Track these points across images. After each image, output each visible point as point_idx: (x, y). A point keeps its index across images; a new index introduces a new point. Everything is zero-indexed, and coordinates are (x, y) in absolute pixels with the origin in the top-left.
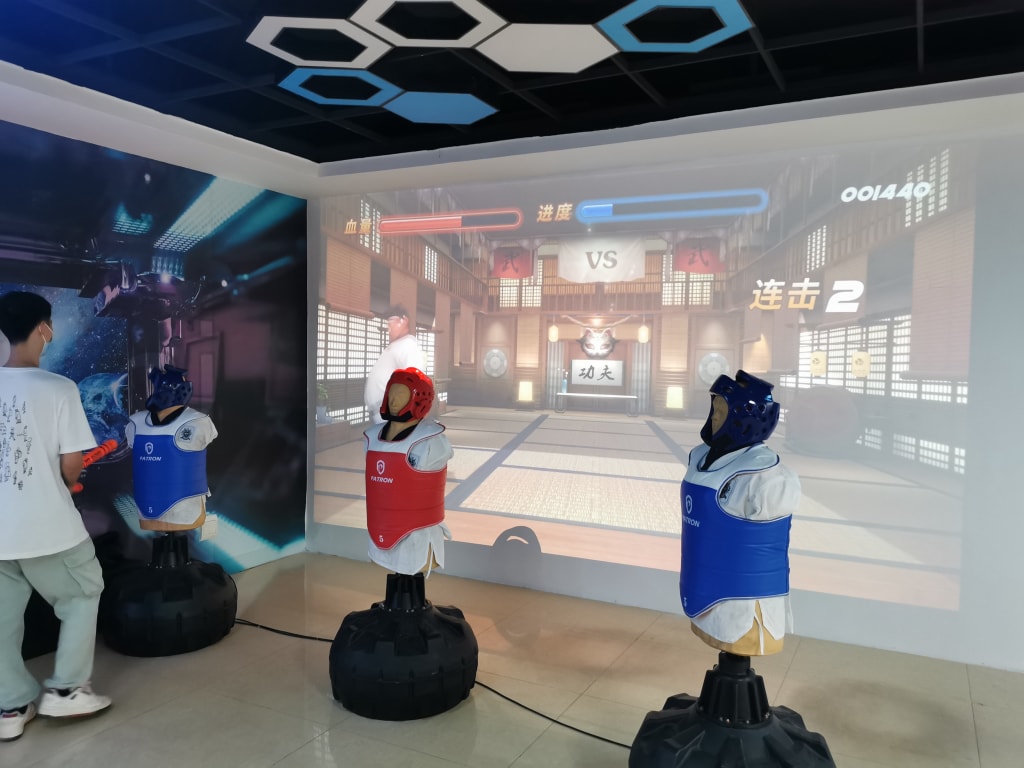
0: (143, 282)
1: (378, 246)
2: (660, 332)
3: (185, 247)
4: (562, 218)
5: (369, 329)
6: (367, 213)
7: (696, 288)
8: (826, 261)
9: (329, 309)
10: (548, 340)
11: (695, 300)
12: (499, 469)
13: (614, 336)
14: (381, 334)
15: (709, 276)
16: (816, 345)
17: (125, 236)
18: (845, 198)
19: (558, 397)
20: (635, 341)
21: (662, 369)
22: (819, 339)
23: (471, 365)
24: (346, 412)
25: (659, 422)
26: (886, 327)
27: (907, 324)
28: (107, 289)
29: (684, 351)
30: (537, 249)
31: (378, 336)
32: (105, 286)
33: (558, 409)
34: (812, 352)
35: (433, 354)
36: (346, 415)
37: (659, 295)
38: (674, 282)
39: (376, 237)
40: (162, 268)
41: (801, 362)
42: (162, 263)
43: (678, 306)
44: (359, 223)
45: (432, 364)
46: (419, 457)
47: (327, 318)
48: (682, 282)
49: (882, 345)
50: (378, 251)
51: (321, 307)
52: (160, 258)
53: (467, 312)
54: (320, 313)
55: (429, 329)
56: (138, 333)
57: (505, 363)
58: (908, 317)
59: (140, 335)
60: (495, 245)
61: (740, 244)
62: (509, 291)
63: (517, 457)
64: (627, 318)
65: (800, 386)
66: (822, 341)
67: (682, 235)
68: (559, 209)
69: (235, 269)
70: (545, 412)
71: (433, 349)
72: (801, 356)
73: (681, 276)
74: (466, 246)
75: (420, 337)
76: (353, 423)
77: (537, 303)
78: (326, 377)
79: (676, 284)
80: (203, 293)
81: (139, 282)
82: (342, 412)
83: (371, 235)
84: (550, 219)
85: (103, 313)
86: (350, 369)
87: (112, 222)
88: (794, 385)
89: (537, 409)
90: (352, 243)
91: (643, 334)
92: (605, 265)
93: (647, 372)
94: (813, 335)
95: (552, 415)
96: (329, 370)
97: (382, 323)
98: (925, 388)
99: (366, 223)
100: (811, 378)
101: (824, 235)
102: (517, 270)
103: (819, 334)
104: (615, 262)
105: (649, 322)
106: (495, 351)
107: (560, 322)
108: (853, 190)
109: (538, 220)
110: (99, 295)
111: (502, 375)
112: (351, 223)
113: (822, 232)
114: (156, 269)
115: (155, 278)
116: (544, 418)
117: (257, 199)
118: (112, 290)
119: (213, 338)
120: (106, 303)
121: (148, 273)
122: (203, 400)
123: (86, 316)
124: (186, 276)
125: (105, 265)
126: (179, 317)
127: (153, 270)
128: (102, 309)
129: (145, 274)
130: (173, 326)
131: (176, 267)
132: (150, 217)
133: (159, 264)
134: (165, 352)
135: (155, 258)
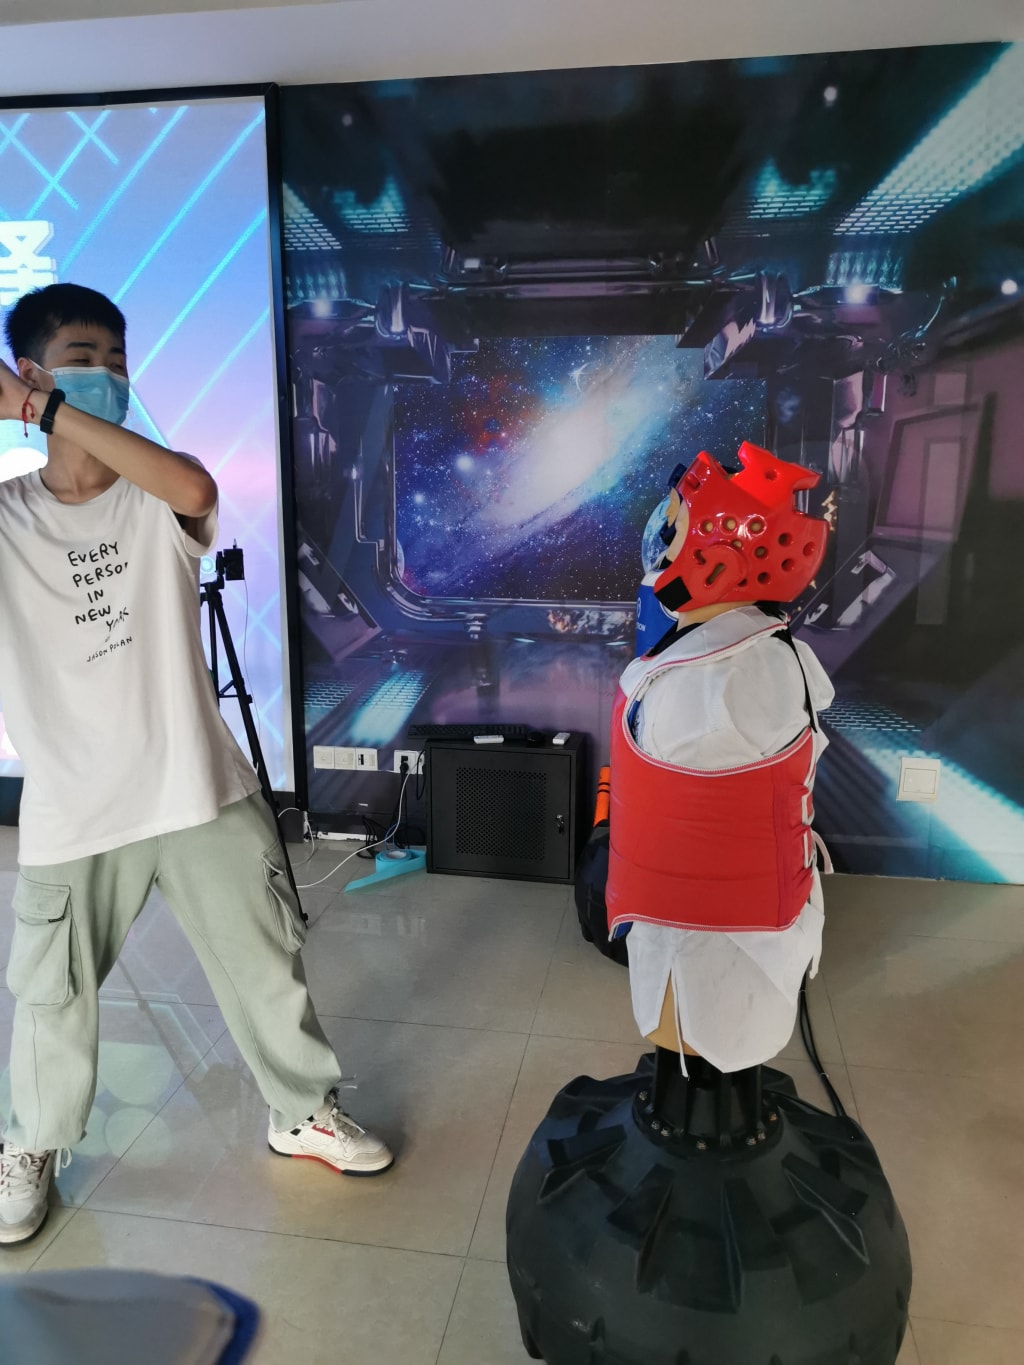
0: (805, 308)
3: (913, 221)
17: (773, 223)
28: (731, 330)
32: (728, 323)
42: (852, 263)
52: (847, 255)
56: (788, 407)
59: (792, 409)
81: (797, 307)
85: (720, 374)
87: (749, 199)
110: (716, 340)
114: (836, 278)
115: (831, 297)
118: (740, 329)
119: (966, 409)
120: (727, 354)
121: (818, 288)
122: (927, 535)
123: (689, 380)
124: (907, 283)
125: (731, 285)
126: (882, 369)
127: (829, 282)
128: (719, 365)
129: (811, 290)
130: (867, 388)
131: (885, 267)
132: (830, 175)
133: (844, 267)
134: (844, 441)
135: (834, 256)
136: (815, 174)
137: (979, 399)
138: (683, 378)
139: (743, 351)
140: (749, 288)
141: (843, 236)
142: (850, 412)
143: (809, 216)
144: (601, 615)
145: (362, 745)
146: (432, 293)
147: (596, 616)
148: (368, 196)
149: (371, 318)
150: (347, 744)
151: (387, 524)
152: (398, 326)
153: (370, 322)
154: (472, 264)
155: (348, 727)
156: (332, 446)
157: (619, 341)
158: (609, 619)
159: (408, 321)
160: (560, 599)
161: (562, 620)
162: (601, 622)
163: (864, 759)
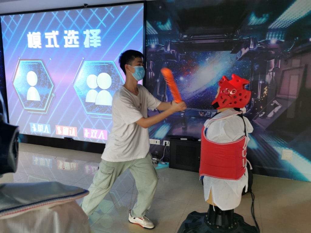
0: (261, 45)
17: (254, 26)
32: (242, 48)
42: (272, 35)
56: (256, 67)
81: (259, 45)
85: (240, 59)
87: (248, 21)
110: (239, 52)
115: (267, 42)
118: (245, 49)
119: (300, 68)
120: (242, 55)
121: (264, 40)
122: (289, 97)
123: (233, 61)
124: (286, 39)
125: (243, 40)
126: (279, 59)
127: (267, 39)
128: (240, 57)
129: (262, 41)
130: (275, 63)
131: (280, 35)
132: (267, 15)
133: (270, 35)
134: (270, 75)
135: (268, 33)
136: (264, 15)
137: (303, 65)
138: (232, 60)
139: (246, 55)
140: (248, 40)
141: (270, 29)
142: (271, 68)
143: (262, 25)
145: (157, 139)
146: (176, 43)
147: (209, 113)
148: (164, 23)
149: (163, 48)
150: (154, 138)
151: (164, 91)
152: (169, 49)
153: (163, 49)
154: (185, 36)
155: (154, 135)
156: (154, 75)
157: (217, 52)
158: (213, 114)
159: (171, 49)
160: (201, 108)
161: (202, 113)
163: (273, 149)
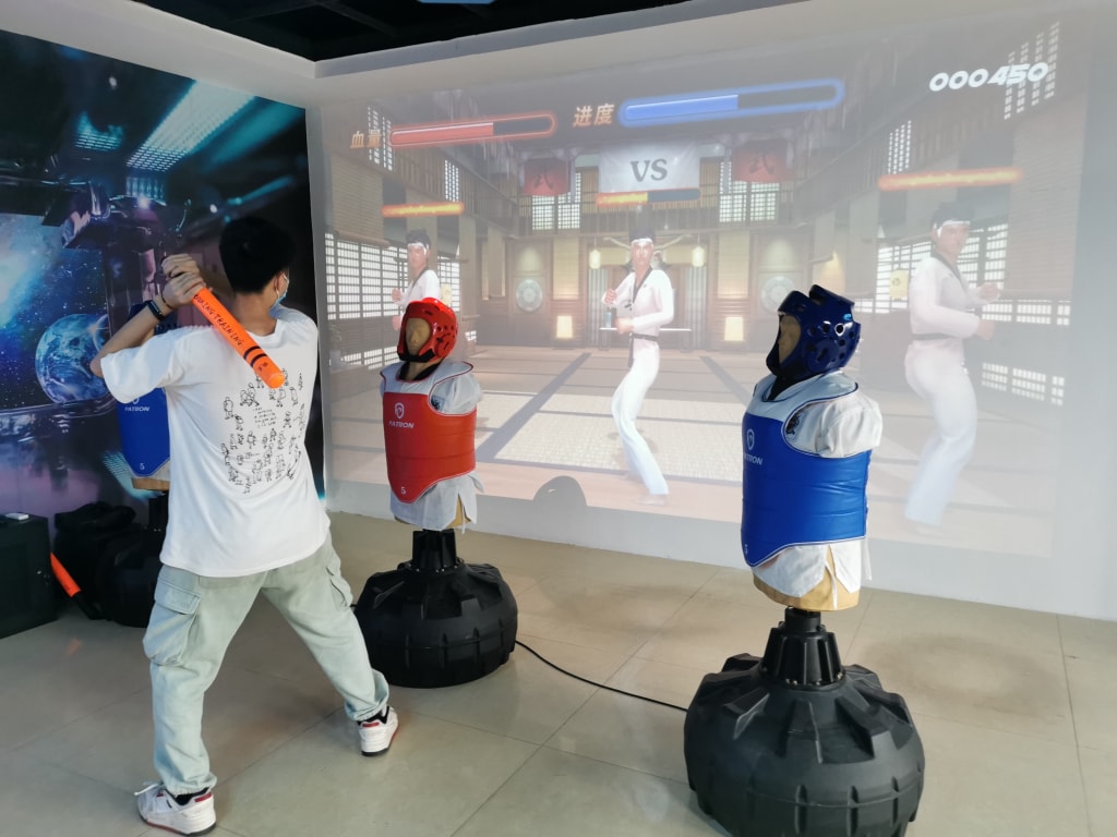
0: (117, 208)
1: (390, 162)
2: (717, 254)
3: (165, 166)
4: (603, 122)
5: (385, 259)
6: (376, 123)
7: (758, 200)
8: (910, 163)
9: (338, 238)
10: (588, 267)
11: (758, 214)
12: (537, 415)
13: (664, 260)
14: (398, 265)
15: (774, 185)
16: (896, 262)
17: (93, 152)
18: (934, 87)
19: (601, 332)
20: (689, 265)
21: (720, 297)
22: (900, 256)
23: (503, 298)
24: (363, 356)
25: (717, 358)
26: (978, 239)
27: (1003, 235)
28: (75, 216)
29: (745, 275)
30: (574, 160)
31: (395, 268)
32: (72, 212)
33: (601, 346)
34: (892, 271)
35: (457, 287)
36: (363, 359)
37: (716, 210)
38: (733, 194)
39: (387, 152)
40: (138, 191)
41: (879, 283)
42: (139, 184)
43: (737, 222)
44: (367, 134)
45: (457, 298)
46: (443, 400)
47: (336, 248)
48: (743, 194)
49: (973, 261)
50: (390, 168)
51: (329, 236)
52: (136, 179)
53: (495, 239)
54: (328, 243)
55: (452, 258)
56: (116, 267)
57: (541, 295)
58: (1004, 227)
59: (119, 270)
60: (525, 156)
61: (811, 147)
62: (542, 211)
63: (556, 401)
64: (678, 239)
65: (877, 311)
66: (904, 258)
67: (743, 138)
68: (599, 111)
69: (225, 192)
70: (587, 350)
71: (457, 281)
72: (879, 276)
73: (741, 186)
74: (492, 158)
75: (443, 268)
76: (371, 368)
77: (576, 224)
78: (338, 316)
79: (736, 197)
80: (190, 220)
81: (113, 207)
82: (358, 356)
83: (381, 148)
84: (588, 124)
85: (72, 245)
86: (365, 307)
87: (74, 135)
88: (870, 311)
89: (577, 347)
90: (360, 159)
91: (698, 256)
92: (653, 177)
93: (702, 300)
94: (894, 251)
95: (595, 353)
96: (342, 308)
97: (398, 252)
98: (1021, 309)
99: (375, 134)
100: (891, 301)
101: (909, 132)
102: (551, 186)
103: (900, 250)
104: (664, 173)
105: (705, 242)
106: (529, 281)
107: (602, 245)
108: (943, 76)
109: (575, 124)
110: (66, 222)
111: (537, 310)
112: (358, 135)
113: (906, 129)
114: (131, 191)
115: (130, 203)
116: (585, 357)
117: (246, 107)
118: (81, 216)
120: (75, 232)
121: (122, 197)
123: (53, 247)
124: (168, 200)
125: (71, 187)
126: (163, 248)
127: (128, 193)
128: (72, 238)
129: (119, 197)
130: (157, 259)
131: (156, 190)
132: (120, 130)
133: (135, 186)
134: (149, 290)
135: (128, 178)
136: (111, 127)
138: (49, 246)
139: (85, 233)
140: (83, 191)
141: (131, 168)
142: (150, 273)
143: (111, 152)
144: (11, 420)
147: (7, 421)
158: (18, 422)
162: (12, 425)
